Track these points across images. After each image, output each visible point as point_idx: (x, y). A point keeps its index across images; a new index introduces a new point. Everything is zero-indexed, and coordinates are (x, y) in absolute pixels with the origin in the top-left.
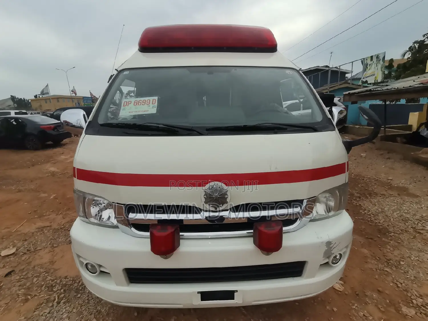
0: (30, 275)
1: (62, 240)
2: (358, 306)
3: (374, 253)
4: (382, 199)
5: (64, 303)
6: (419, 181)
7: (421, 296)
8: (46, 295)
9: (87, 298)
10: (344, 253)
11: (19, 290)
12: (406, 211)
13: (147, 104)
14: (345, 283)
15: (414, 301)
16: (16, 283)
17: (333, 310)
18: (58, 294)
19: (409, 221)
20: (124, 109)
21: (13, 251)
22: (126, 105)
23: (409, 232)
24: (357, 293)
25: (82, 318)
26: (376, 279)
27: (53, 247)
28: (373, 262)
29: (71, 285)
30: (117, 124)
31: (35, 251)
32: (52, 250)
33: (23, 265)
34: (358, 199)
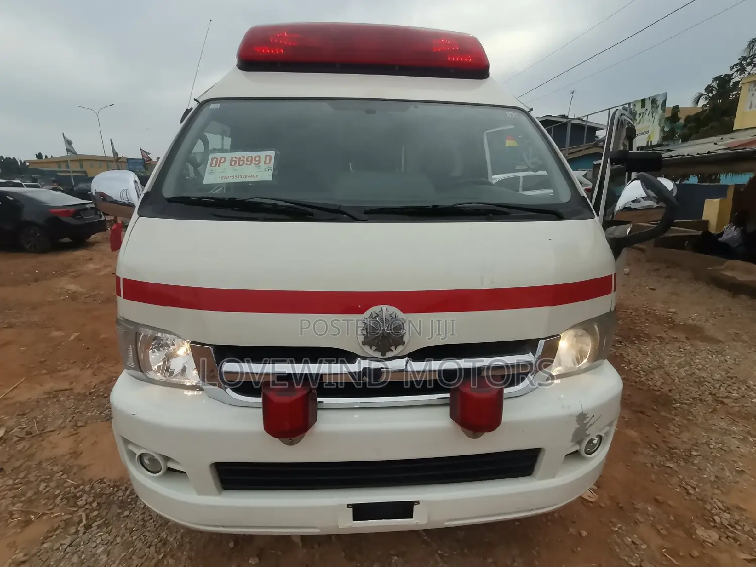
0: (32, 477)
1: (93, 414)
2: (623, 528)
3: (647, 437)
4: (659, 346)
5: (99, 527)
6: (721, 316)
7: (728, 508)
8: (63, 514)
9: (141, 518)
10: (607, 434)
11: (14, 504)
12: (700, 366)
13: (255, 164)
15: (716, 517)
16: (7, 491)
17: (580, 534)
18: (88, 511)
19: (706, 383)
20: (211, 173)
22: (215, 166)
23: (705, 401)
24: (621, 505)
25: (133, 553)
26: (652, 481)
27: (77, 426)
28: (646, 451)
29: (111, 494)
30: (200, 199)
31: (42, 434)
32: (75, 432)
33: (18, 460)
34: (617, 345)
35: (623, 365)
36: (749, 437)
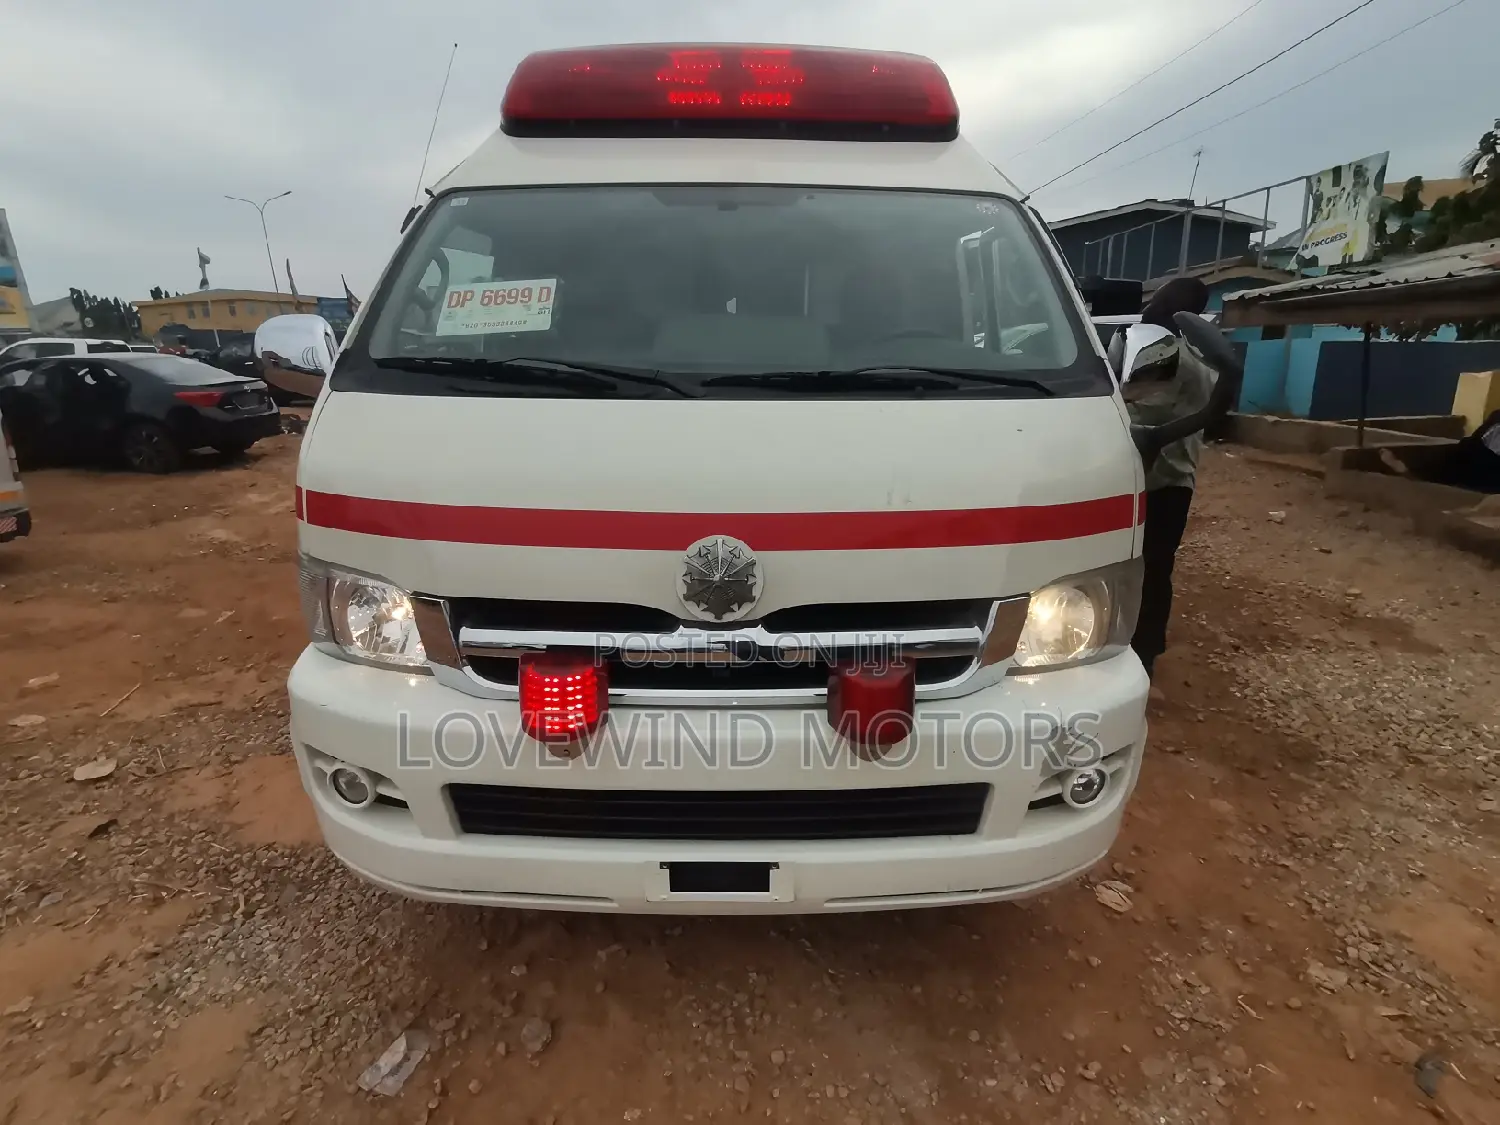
0: (161, 837)
1: (258, 742)
2: (1172, 958)
3: (1251, 814)
4: (1314, 657)
5: (265, 916)
6: (1453, 604)
7: (1379, 937)
8: (210, 894)
9: (335, 903)
10: (1116, 772)
11: (135, 874)
12: (1388, 695)
13: (521, 301)
14: (1138, 890)
15: (1350, 949)
16: (122, 856)
17: (1088, 961)
18: (246, 893)
19: (1392, 726)
20: (449, 317)
21: (108, 768)
22: (456, 306)
23: (1384, 757)
24: (1174, 921)
25: (320, 955)
26: (1244, 886)
27: (230, 762)
28: (1243, 837)
29: (284, 868)
30: (429, 361)
31: (171, 773)
32: (225, 771)
33: (138, 809)
34: (1228, 654)
35: (1232, 689)
36: (1454, 822)
